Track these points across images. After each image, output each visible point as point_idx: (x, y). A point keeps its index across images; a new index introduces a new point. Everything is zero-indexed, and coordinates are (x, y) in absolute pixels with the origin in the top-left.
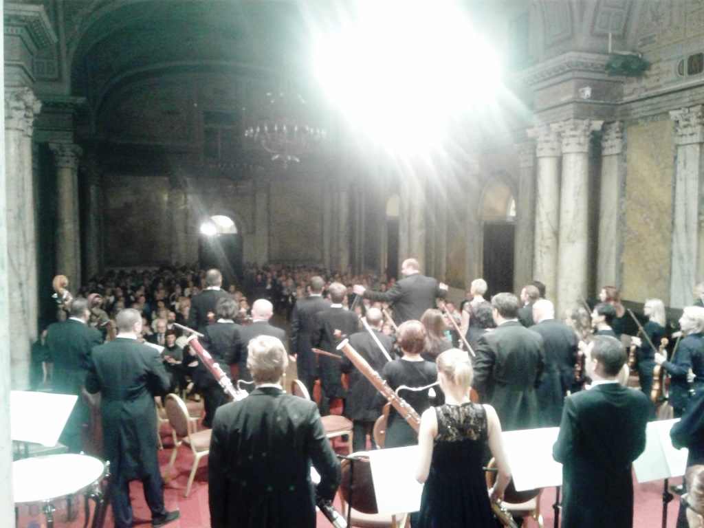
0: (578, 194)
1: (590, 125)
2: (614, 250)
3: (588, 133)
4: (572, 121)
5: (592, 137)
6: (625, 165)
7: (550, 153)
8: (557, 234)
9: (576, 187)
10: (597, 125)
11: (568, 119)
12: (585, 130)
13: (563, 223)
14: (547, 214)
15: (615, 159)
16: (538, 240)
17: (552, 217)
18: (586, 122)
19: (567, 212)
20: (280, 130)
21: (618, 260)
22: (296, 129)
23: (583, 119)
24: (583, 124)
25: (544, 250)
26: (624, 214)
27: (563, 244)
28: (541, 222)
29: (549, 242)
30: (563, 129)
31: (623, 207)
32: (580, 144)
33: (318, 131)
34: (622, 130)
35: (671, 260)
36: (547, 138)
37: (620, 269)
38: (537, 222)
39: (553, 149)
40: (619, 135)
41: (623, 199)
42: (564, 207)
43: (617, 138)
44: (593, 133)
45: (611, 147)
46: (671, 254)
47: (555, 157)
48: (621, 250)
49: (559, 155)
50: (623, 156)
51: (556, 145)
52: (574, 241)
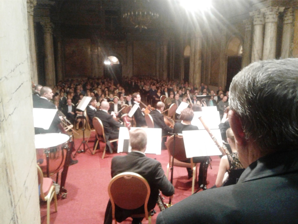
0: (272, 41)
1: (278, 9)
3: (277, 13)
4: (270, 7)
5: (279, 15)
6: (294, 28)
7: (260, 23)
9: (271, 38)
10: (282, 9)
13: (264, 54)
14: (257, 51)
15: (289, 25)
17: (260, 52)
19: (267, 49)
20: (139, 14)
22: (146, 13)
23: (276, 7)
24: (275, 9)
26: (292, 50)
28: (254, 55)
30: (266, 11)
31: (292, 47)
32: (273, 18)
33: (155, 14)
34: (293, 12)
36: (258, 16)
39: (261, 21)
41: (292, 44)
42: (265, 47)
43: (291, 15)
44: (280, 13)
45: (288, 20)
49: (263, 23)
50: (293, 24)
51: (262, 19)
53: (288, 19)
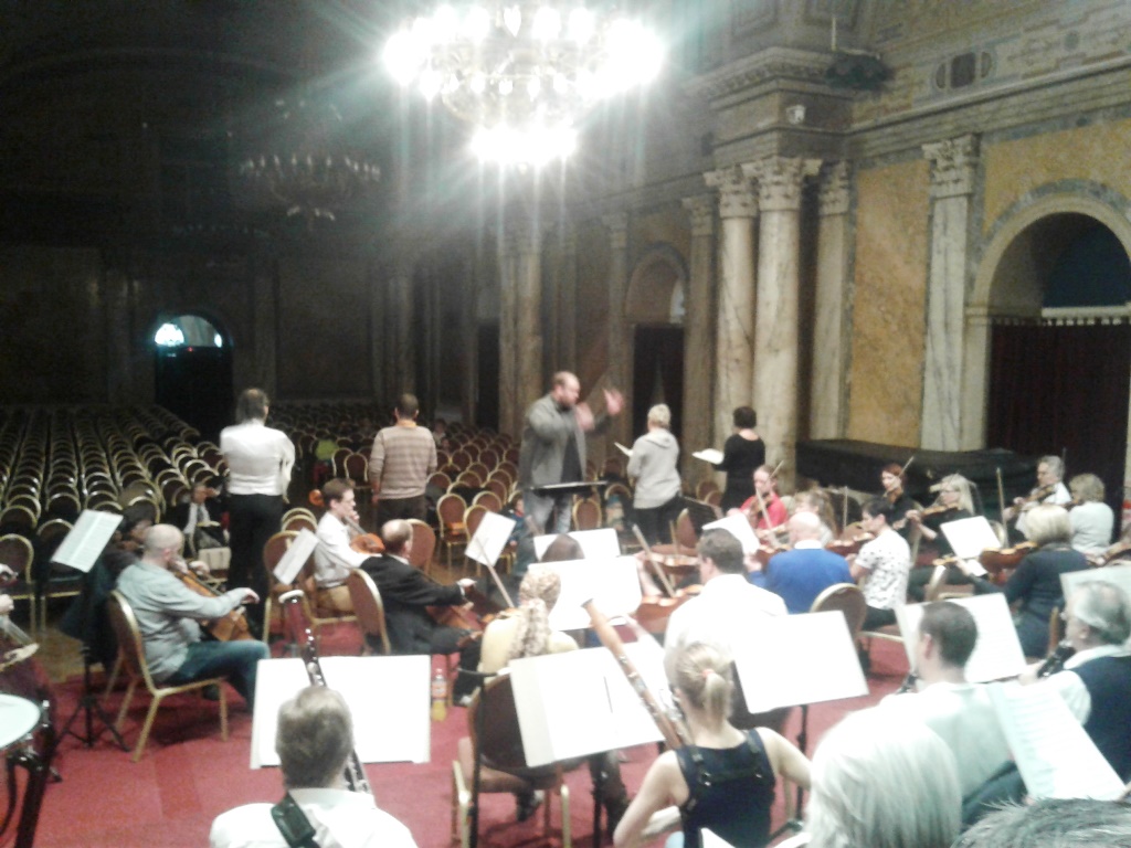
0: (785, 277)
1: (802, 166)
2: (837, 363)
3: (799, 180)
4: (775, 158)
5: (805, 185)
6: (855, 230)
7: (741, 211)
8: (751, 340)
9: (780, 265)
10: (813, 166)
11: (769, 157)
12: (795, 175)
13: (761, 321)
14: (736, 309)
15: (839, 221)
16: (722, 350)
17: (745, 313)
18: (796, 161)
19: (768, 304)
20: (302, 164)
21: (843, 379)
22: (329, 162)
23: (792, 157)
24: (791, 165)
25: (733, 365)
26: (852, 307)
27: (760, 356)
28: (727, 322)
29: (740, 352)
30: (761, 172)
31: (851, 296)
32: (787, 196)
33: (366, 168)
34: (850, 175)
35: (923, 379)
36: (736, 188)
37: (846, 393)
38: (721, 322)
39: (745, 205)
40: (846, 183)
41: (852, 285)
42: (762, 296)
43: (843, 187)
44: (807, 179)
45: (834, 202)
46: (923, 369)
47: (748, 217)
48: (847, 364)
49: (753, 213)
50: (850, 218)
51: (749, 198)
52: (777, 351)
53: (835, 200)
